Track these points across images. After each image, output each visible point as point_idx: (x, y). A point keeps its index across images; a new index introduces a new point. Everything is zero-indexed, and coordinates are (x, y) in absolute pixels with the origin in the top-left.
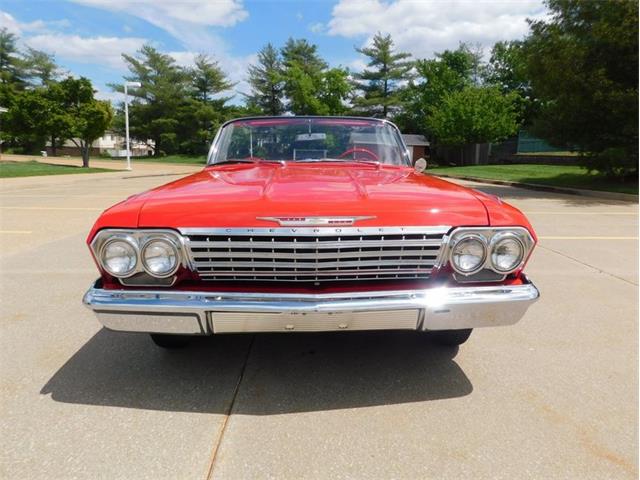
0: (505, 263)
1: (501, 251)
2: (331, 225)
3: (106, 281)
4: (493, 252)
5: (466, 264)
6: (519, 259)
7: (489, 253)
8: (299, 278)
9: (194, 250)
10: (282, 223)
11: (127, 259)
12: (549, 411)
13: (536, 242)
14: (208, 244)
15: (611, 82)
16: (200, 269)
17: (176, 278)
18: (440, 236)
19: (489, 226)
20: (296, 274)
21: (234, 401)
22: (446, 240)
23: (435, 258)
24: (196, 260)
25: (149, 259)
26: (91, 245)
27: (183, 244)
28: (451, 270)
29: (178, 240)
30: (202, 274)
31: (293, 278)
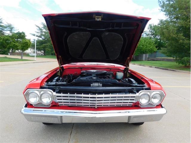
0: (156, 101)
1: (155, 98)
3: (28, 105)
4: (152, 98)
5: (144, 101)
7: (151, 98)
8: (90, 105)
9: (57, 96)
11: (36, 98)
13: (166, 95)
14: (62, 95)
15: (185, 38)
16: (59, 102)
17: (51, 105)
19: (151, 90)
20: (89, 104)
22: (137, 95)
23: (134, 100)
24: (58, 99)
25: (43, 99)
26: (24, 94)
27: (54, 95)
28: (139, 104)
29: (52, 93)
30: (60, 104)
31: (89, 105)
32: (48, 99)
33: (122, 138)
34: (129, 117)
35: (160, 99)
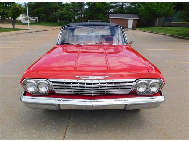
0: (154, 89)
1: (153, 85)
2: (97, 79)
3: (27, 92)
4: (150, 87)
5: (141, 90)
6: (159, 88)
8: (87, 94)
9: (53, 86)
10: (81, 78)
11: (33, 88)
12: (166, 135)
13: (165, 83)
14: (58, 84)
17: (48, 93)
18: (132, 82)
19: (149, 78)
21: (67, 128)
22: (134, 83)
23: (130, 88)
24: (55, 88)
25: (40, 88)
26: (22, 83)
27: (50, 84)
28: (136, 92)
29: (48, 82)
30: (56, 92)
31: (85, 94)
32: (45, 88)
33: (119, 122)
34: (126, 105)
35: (158, 87)
